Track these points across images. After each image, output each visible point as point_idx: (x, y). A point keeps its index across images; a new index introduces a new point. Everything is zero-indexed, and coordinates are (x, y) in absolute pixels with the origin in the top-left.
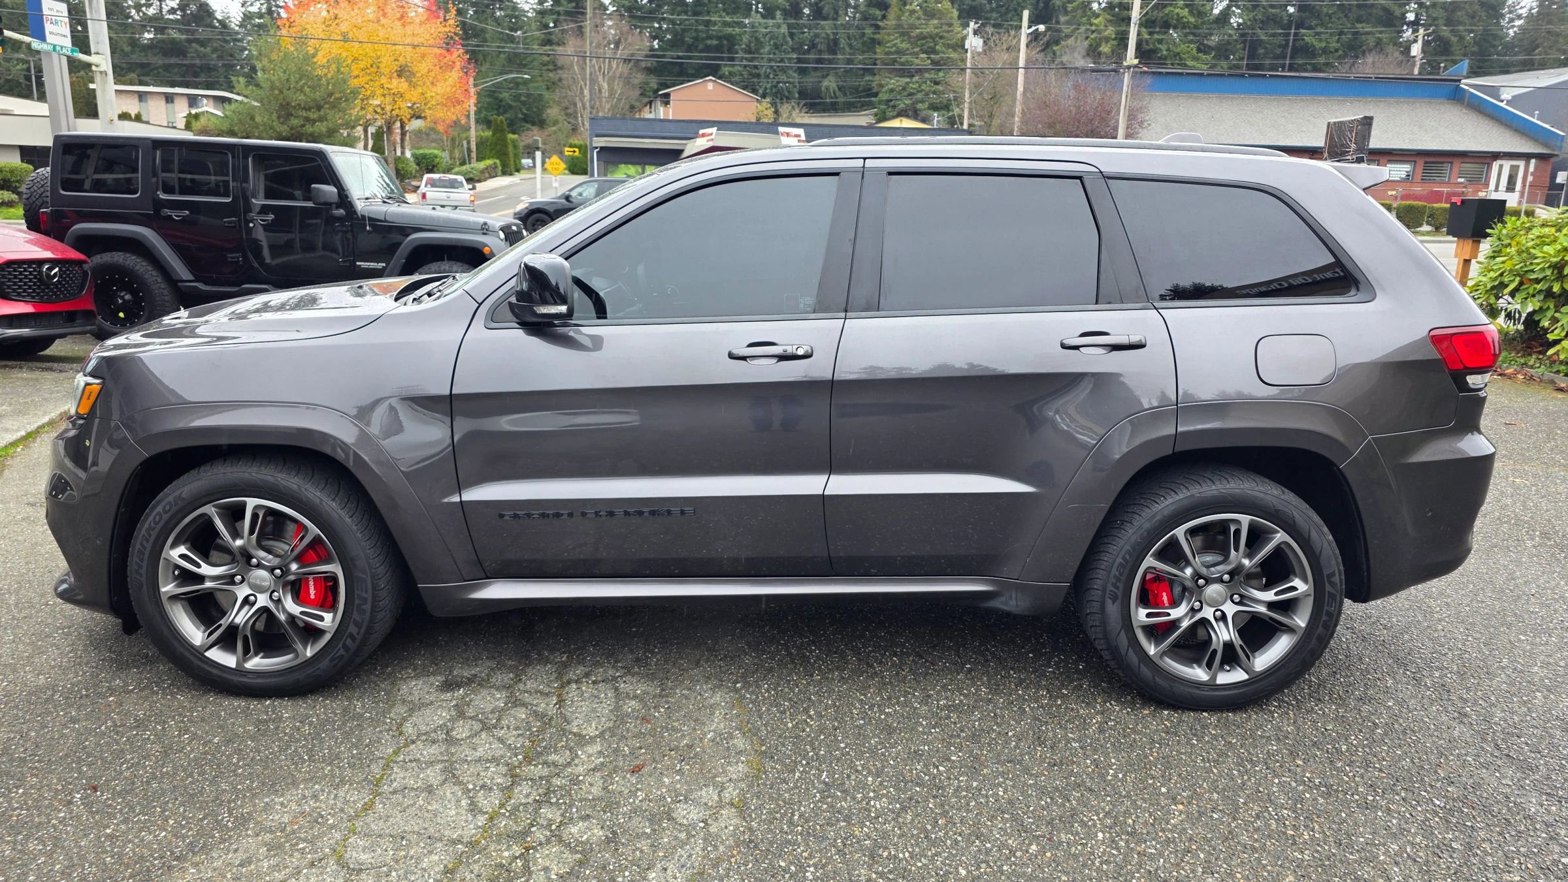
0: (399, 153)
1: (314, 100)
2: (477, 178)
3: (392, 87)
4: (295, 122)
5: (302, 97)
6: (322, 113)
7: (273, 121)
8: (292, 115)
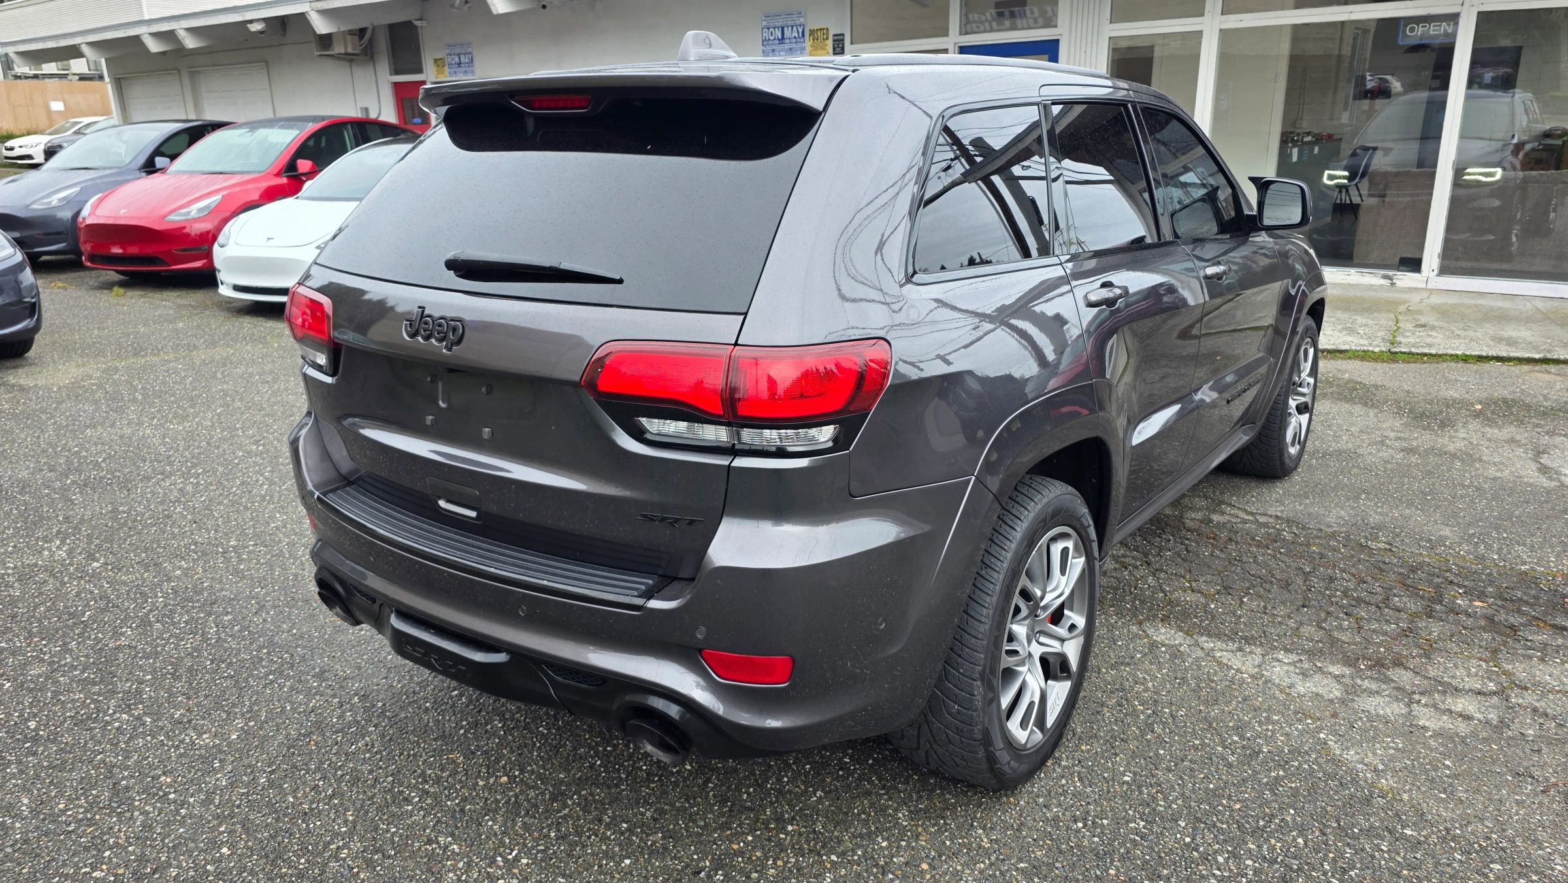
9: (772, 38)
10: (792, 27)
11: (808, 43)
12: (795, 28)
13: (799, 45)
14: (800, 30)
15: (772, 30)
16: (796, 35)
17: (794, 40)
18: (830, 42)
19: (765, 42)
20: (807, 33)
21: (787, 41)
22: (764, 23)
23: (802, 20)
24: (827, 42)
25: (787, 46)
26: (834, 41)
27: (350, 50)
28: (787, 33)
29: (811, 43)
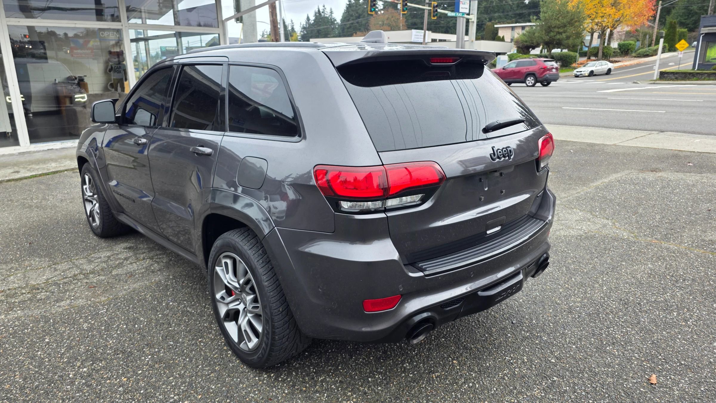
0: (606, 44)
1: (563, 23)
2: (650, 54)
3: (606, 12)
4: (552, 34)
5: (558, 22)
6: (565, 29)
7: (543, 35)
8: (551, 31)
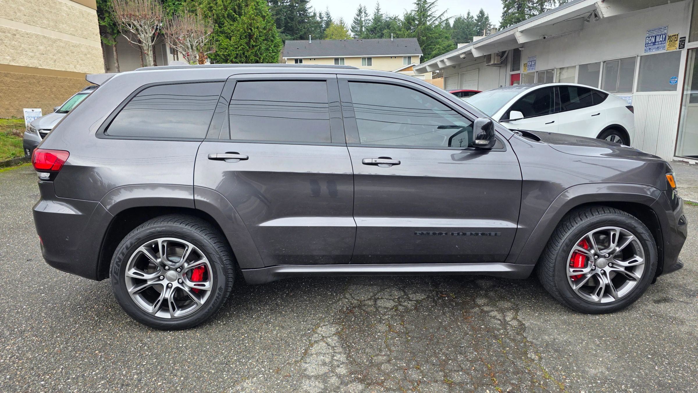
9: (650, 42)
10: (660, 35)
11: (667, 43)
12: (661, 36)
13: (662, 45)
14: (664, 37)
15: (651, 38)
16: (661, 39)
17: (660, 43)
18: (678, 43)
19: (647, 44)
20: (667, 38)
21: (657, 43)
22: (648, 35)
23: (665, 31)
24: (677, 42)
25: (656, 46)
26: (680, 41)
27: (496, 63)
28: (657, 40)
29: (668, 43)
